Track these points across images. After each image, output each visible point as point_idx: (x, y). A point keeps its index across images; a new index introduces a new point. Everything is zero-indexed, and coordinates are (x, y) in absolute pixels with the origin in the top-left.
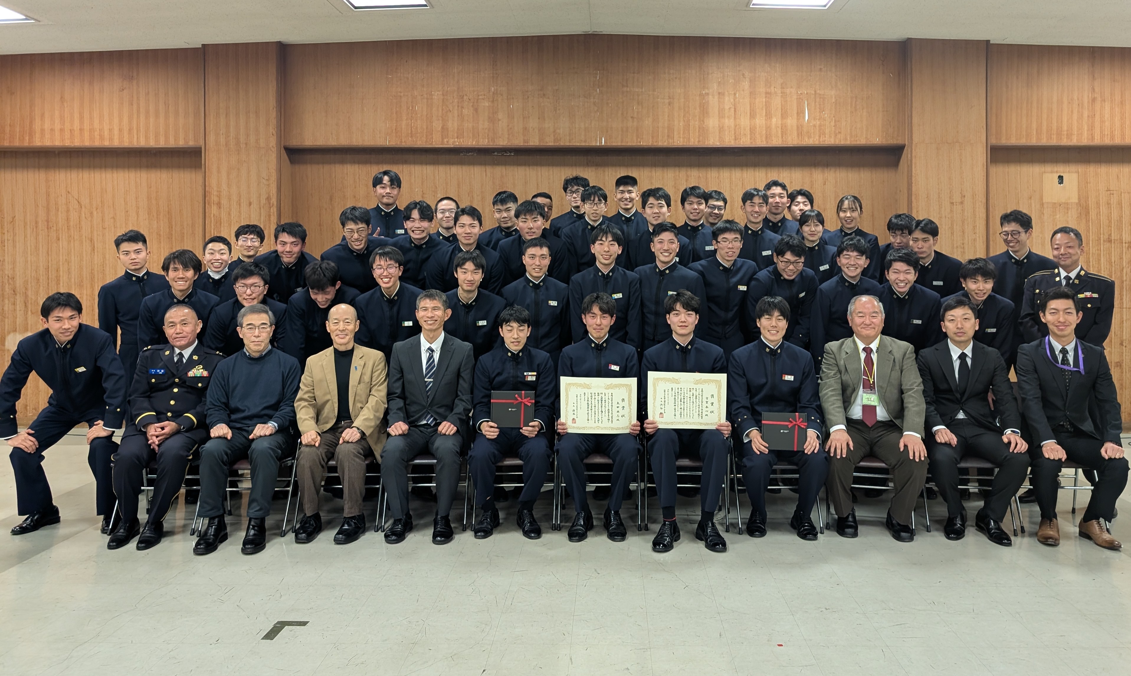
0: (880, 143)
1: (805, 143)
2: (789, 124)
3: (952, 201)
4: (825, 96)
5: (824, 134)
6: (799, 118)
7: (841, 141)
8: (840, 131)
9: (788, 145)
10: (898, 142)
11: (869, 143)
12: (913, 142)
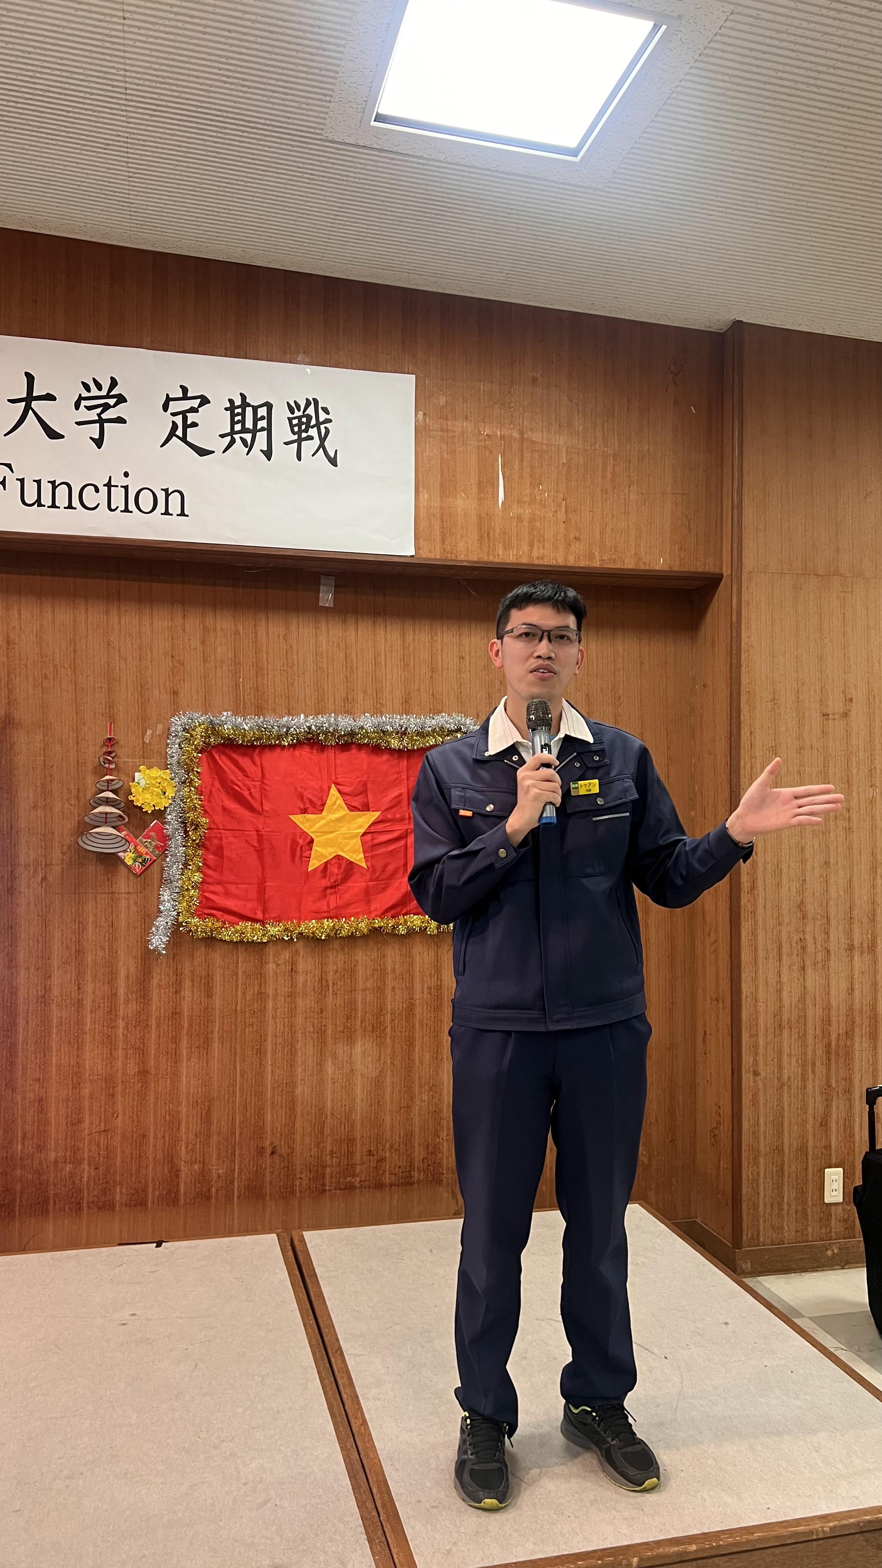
0: (666, 568)
1: (496, 560)
2: (459, 510)
3: (824, 711)
4: (544, 447)
5: (541, 539)
6: (482, 495)
7: (579, 559)
8: (578, 535)
9: (457, 561)
10: (707, 568)
11: (643, 567)
12: (743, 567)
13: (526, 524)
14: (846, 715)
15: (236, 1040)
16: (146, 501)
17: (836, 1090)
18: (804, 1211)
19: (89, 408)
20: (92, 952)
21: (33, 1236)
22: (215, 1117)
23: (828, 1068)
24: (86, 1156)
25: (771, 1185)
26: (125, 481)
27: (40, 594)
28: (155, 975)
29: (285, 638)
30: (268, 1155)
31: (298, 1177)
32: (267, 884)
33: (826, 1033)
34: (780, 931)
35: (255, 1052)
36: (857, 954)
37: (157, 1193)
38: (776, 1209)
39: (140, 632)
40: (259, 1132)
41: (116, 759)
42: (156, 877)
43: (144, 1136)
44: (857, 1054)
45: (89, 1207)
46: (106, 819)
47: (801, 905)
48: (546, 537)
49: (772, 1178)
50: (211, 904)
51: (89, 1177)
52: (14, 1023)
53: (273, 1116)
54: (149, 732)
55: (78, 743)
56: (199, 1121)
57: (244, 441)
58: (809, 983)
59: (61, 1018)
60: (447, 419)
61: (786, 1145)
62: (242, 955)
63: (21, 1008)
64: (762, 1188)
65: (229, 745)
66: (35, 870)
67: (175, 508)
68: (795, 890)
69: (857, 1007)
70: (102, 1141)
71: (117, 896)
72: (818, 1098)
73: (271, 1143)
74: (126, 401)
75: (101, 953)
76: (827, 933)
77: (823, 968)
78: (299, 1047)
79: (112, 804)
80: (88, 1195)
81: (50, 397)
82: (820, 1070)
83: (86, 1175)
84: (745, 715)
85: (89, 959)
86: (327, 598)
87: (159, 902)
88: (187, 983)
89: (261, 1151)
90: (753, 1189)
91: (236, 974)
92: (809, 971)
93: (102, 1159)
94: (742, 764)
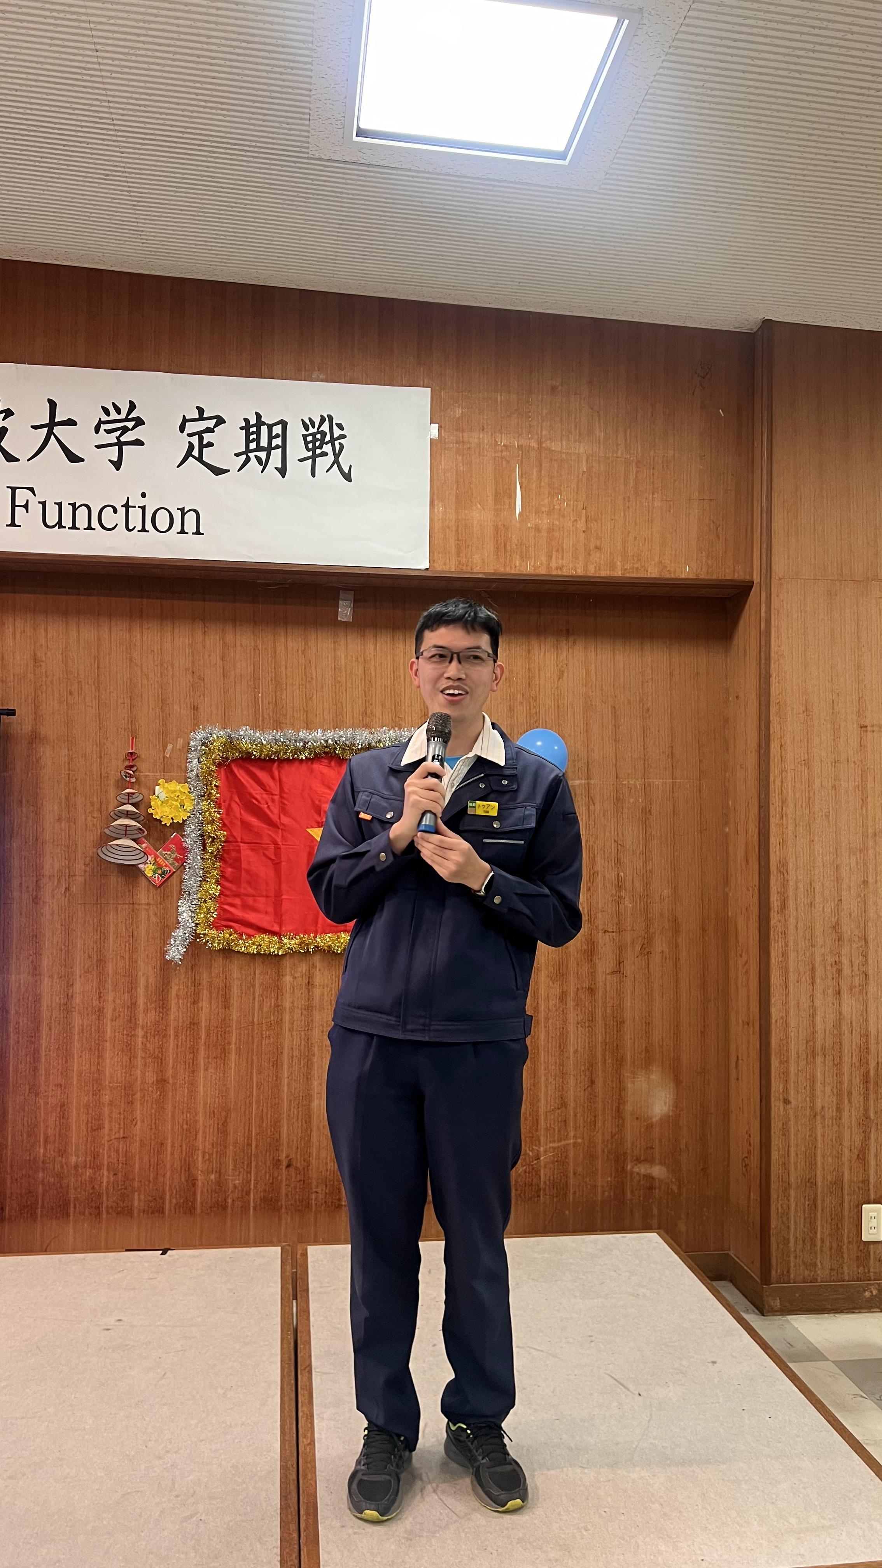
0: (692, 576)
1: (513, 572)
2: (475, 522)
3: (863, 723)
4: (564, 456)
5: (560, 549)
6: (499, 507)
7: (600, 569)
8: (598, 544)
9: (472, 573)
10: (736, 576)
11: (668, 576)
12: (773, 574)
13: (544, 534)
15: (252, 1050)
16: (163, 520)
17: (875, 1121)
18: (840, 1248)
19: (108, 432)
20: (112, 961)
21: (55, 1238)
22: (231, 1128)
23: (866, 1098)
24: (106, 1163)
25: (802, 1219)
26: (142, 502)
27: (65, 613)
28: (173, 985)
29: (303, 653)
30: (284, 1168)
31: (314, 1190)
32: (284, 897)
33: (863, 1062)
34: (813, 954)
35: (271, 1064)
37: (174, 1201)
38: (809, 1245)
39: (161, 649)
40: (275, 1144)
41: (137, 773)
42: (175, 889)
43: (162, 1144)
45: (108, 1213)
46: (126, 832)
47: (836, 927)
48: (565, 547)
49: (804, 1212)
50: (228, 916)
51: (108, 1182)
52: (37, 1029)
53: (288, 1128)
54: (170, 747)
55: (101, 757)
56: (216, 1131)
57: (259, 459)
58: (845, 1009)
59: (82, 1025)
60: (463, 431)
61: (819, 1178)
62: (259, 968)
63: (45, 1014)
64: (792, 1222)
65: (246, 759)
66: (58, 880)
67: (190, 526)
68: (829, 910)
70: (121, 1146)
71: (137, 906)
72: (855, 1130)
73: (287, 1157)
74: (144, 423)
75: (121, 964)
76: (865, 956)
77: (861, 992)
78: (315, 1060)
79: (133, 817)
80: (108, 1200)
81: (71, 422)
82: (858, 1099)
83: (105, 1180)
84: (775, 727)
85: (110, 968)
86: (345, 611)
87: (178, 914)
88: (205, 994)
89: (277, 1163)
90: (783, 1222)
91: (254, 986)
92: (845, 996)
93: (121, 1165)
94: (772, 778)
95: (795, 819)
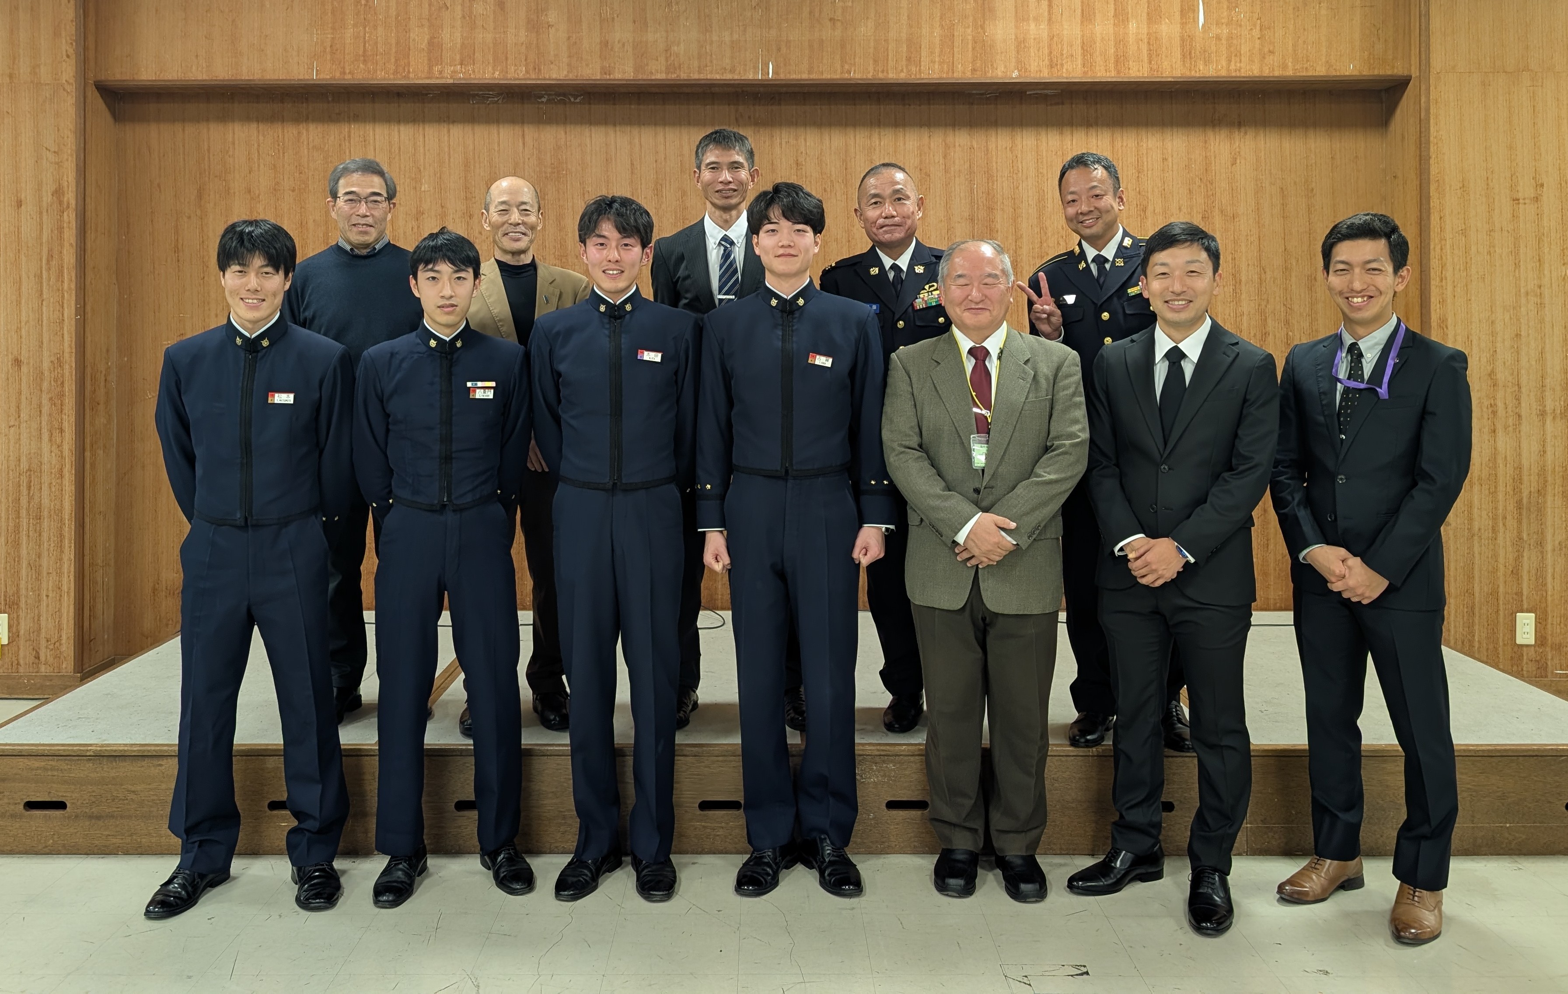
0: (1356, 73)
1: (1198, 75)
2: (1164, 34)
3: (1515, 196)
5: (1238, 54)
6: (1184, 20)
7: (1273, 70)
8: (1271, 49)
9: (1162, 77)
10: (1396, 71)
11: (1334, 74)
12: (1431, 69)
13: (1224, 42)
14: (1536, 199)
17: (1528, 542)
18: (1496, 649)
23: (1520, 522)
27: (820, 125)
29: (1011, 150)
33: (1517, 491)
36: (1549, 419)
38: (1467, 645)
44: (1549, 511)
47: (1492, 374)
48: (1242, 52)
49: (1463, 616)
58: (1500, 445)
61: (1477, 589)
68: (1485, 360)
69: (1549, 468)
72: (1510, 549)
76: (1518, 399)
77: (1514, 430)
82: (1511, 523)
84: (1434, 202)
92: (1500, 433)
94: (1432, 247)
95: (1454, 282)
